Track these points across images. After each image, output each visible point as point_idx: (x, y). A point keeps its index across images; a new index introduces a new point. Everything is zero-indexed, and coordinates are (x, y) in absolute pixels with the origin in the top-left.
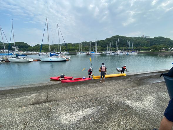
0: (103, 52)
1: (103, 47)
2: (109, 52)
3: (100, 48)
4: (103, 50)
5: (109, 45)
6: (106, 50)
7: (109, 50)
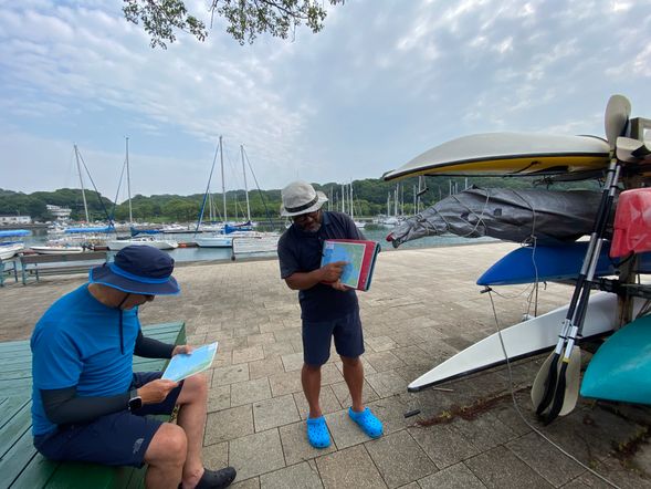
0: (375, 221)
1: (375, 202)
2: (392, 219)
3: (366, 206)
4: (373, 213)
5: (392, 196)
6: (384, 211)
7: (392, 214)
